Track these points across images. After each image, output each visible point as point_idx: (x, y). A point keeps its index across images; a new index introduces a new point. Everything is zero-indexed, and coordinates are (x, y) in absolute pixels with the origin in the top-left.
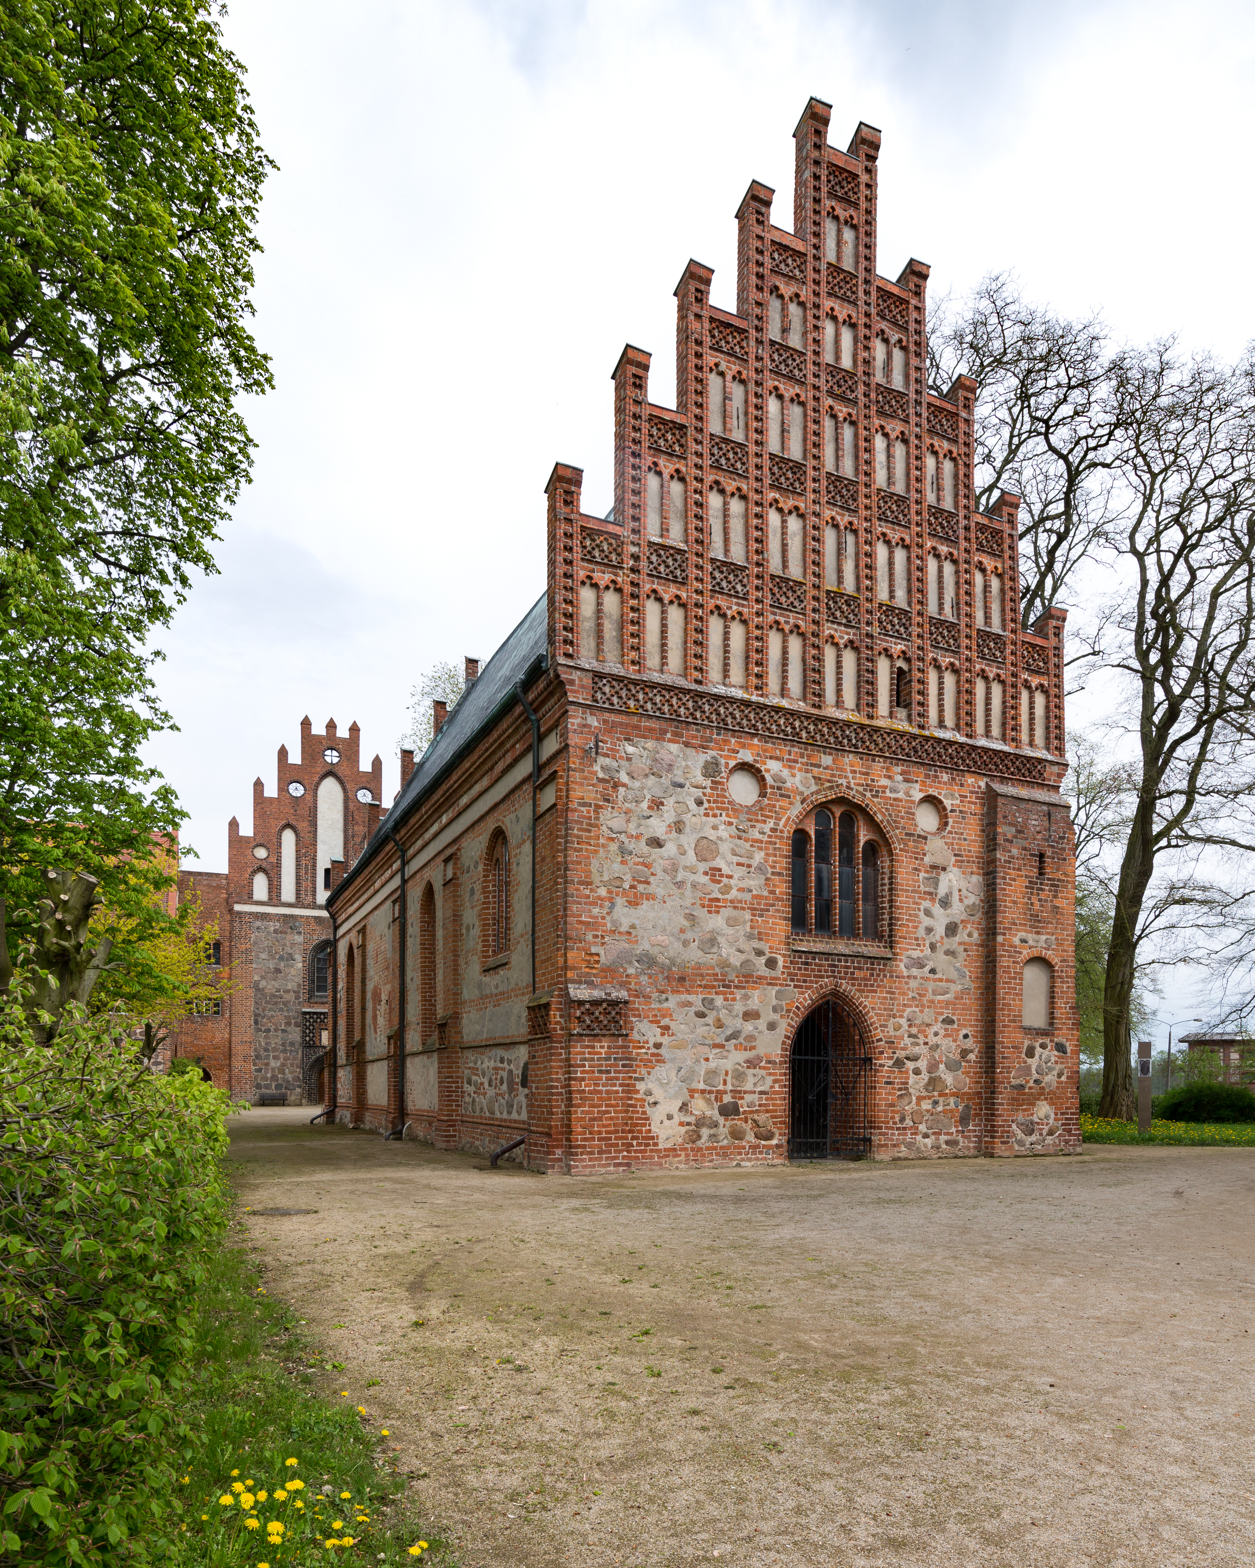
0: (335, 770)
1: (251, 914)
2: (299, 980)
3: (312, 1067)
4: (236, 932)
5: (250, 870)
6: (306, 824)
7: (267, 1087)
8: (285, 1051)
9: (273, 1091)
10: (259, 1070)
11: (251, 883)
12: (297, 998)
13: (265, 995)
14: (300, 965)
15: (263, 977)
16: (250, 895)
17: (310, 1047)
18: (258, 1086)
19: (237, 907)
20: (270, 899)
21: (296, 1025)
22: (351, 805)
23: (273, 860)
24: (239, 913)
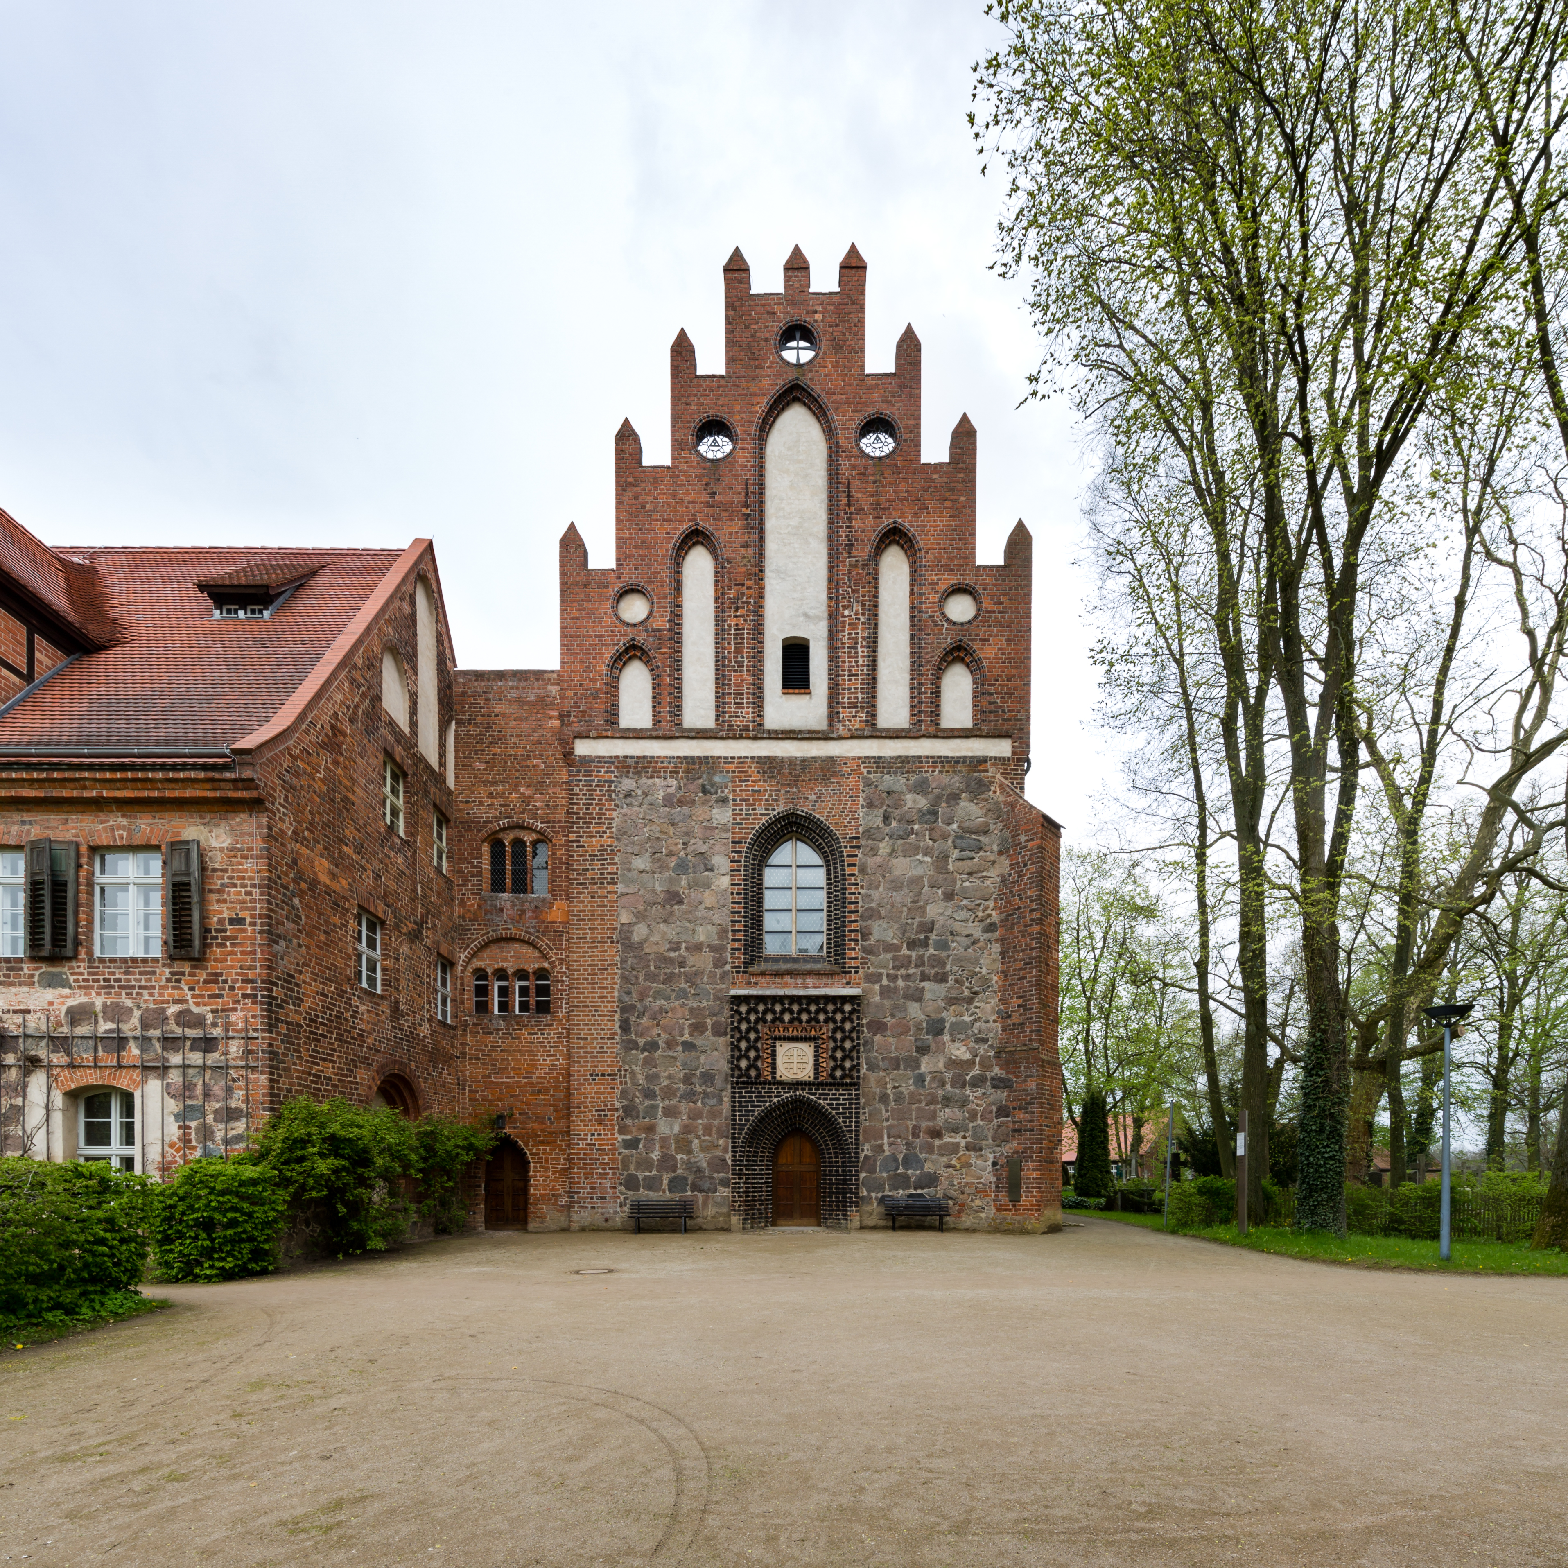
0: (806, 380)
1: (612, 760)
2: (723, 917)
3: (755, 1134)
4: (580, 809)
5: (608, 653)
6: (737, 525)
7: (652, 1184)
8: (690, 1096)
9: (663, 1195)
10: (632, 1144)
11: (613, 687)
12: (719, 963)
13: (643, 959)
14: (725, 881)
15: (640, 917)
16: (612, 715)
17: (748, 1084)
18: (631, 1183)
19: (583, 748)
20: (657, 722)
21: (718, 1031)
22: (845, 465)
23: (662, 622)
24: (586, 761)
